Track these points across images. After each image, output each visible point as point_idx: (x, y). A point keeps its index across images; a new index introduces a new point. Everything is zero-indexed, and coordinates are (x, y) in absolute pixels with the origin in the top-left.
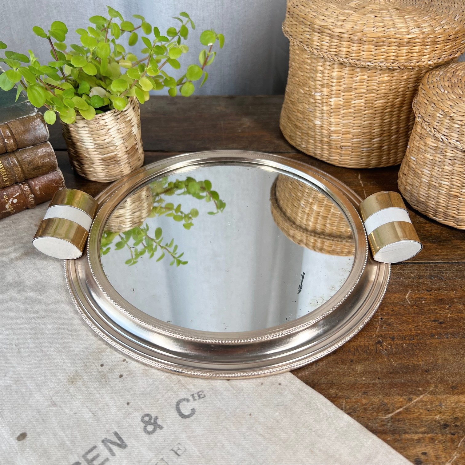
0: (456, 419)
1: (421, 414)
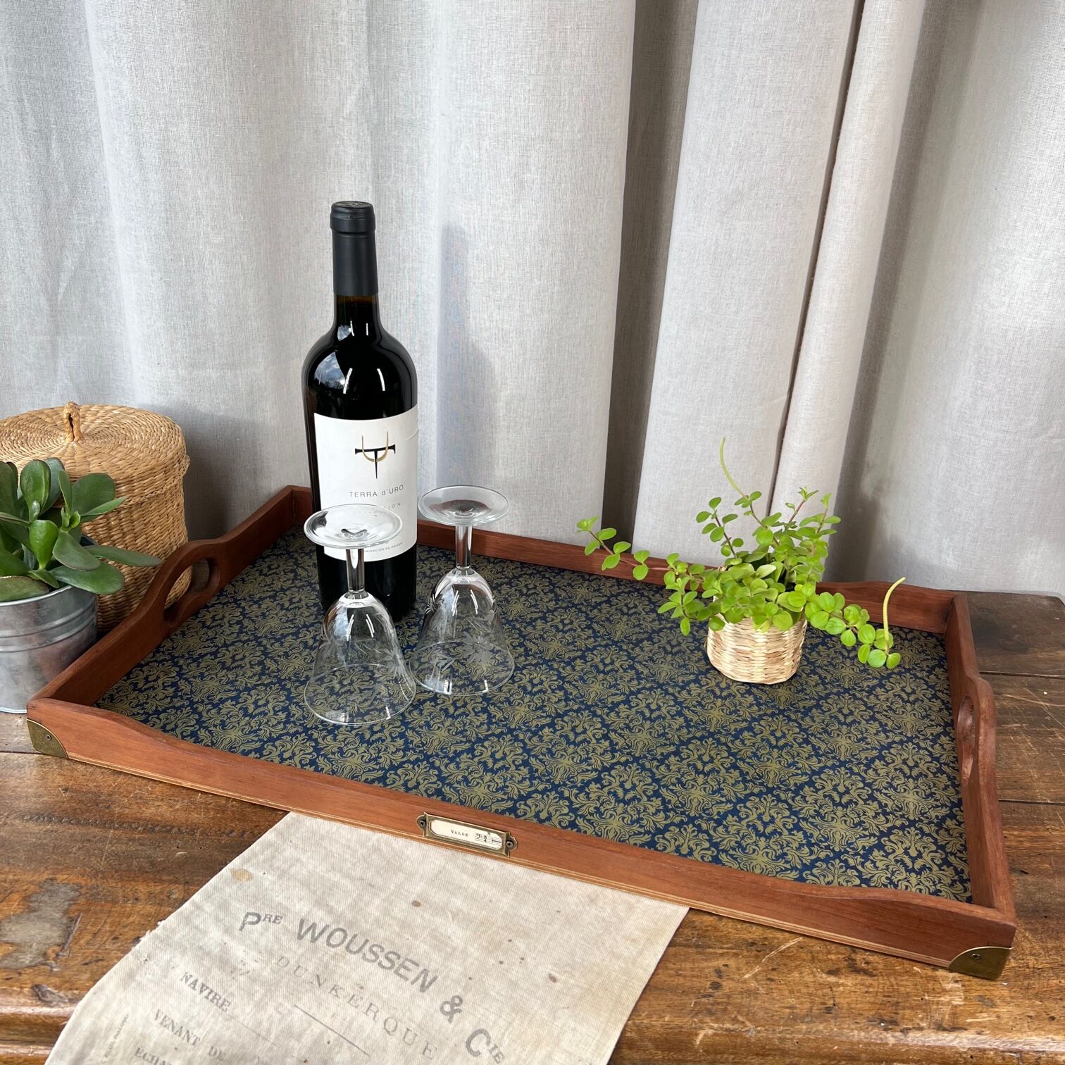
0: (766, 938)
1: (729, 933)
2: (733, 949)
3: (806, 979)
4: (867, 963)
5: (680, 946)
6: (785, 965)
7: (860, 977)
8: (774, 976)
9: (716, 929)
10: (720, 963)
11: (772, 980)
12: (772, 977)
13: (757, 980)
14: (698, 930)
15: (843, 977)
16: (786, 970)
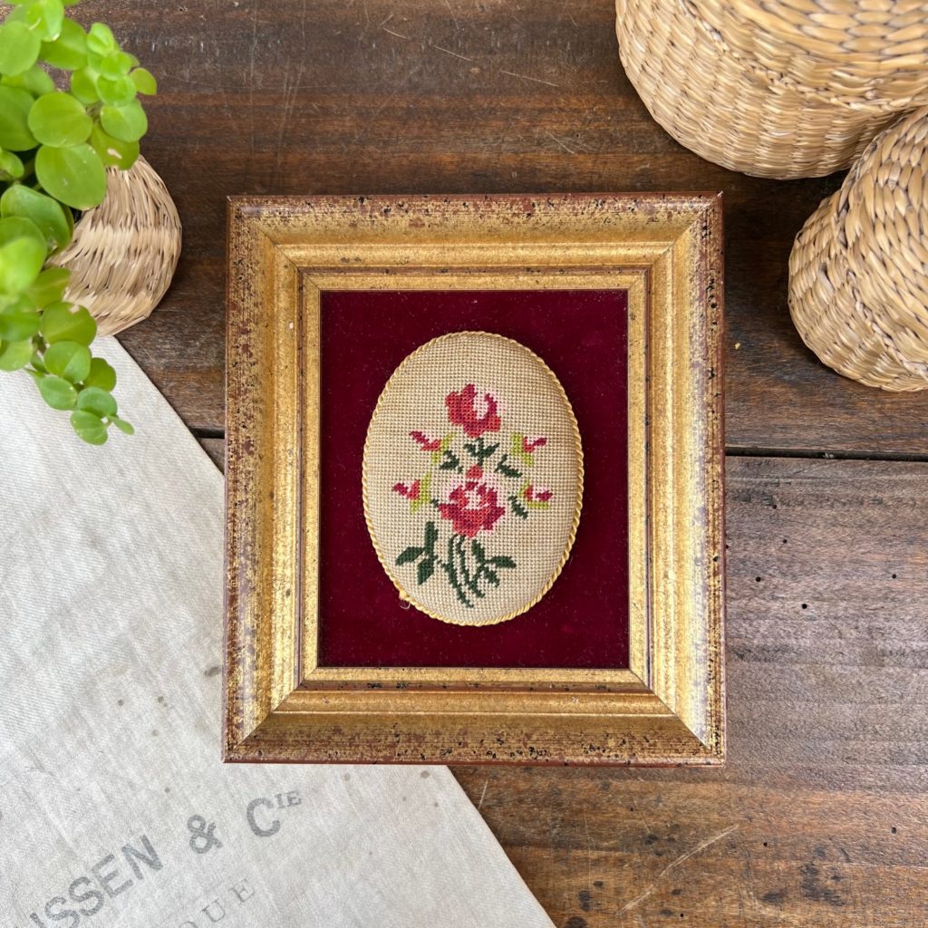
2: (616, 849)
3: (726, 911)
4: (835, 878)
5: (530, 844)
6: (697, 882)
7: (816, 907)
8: (675, 905)
9: (595, 807)
10: (588, 880)
11: (668, 913)
12: (672, 908)
13: (644, 915)
14: (562, 810)
15: (787, 906)
16: (696, 895)
